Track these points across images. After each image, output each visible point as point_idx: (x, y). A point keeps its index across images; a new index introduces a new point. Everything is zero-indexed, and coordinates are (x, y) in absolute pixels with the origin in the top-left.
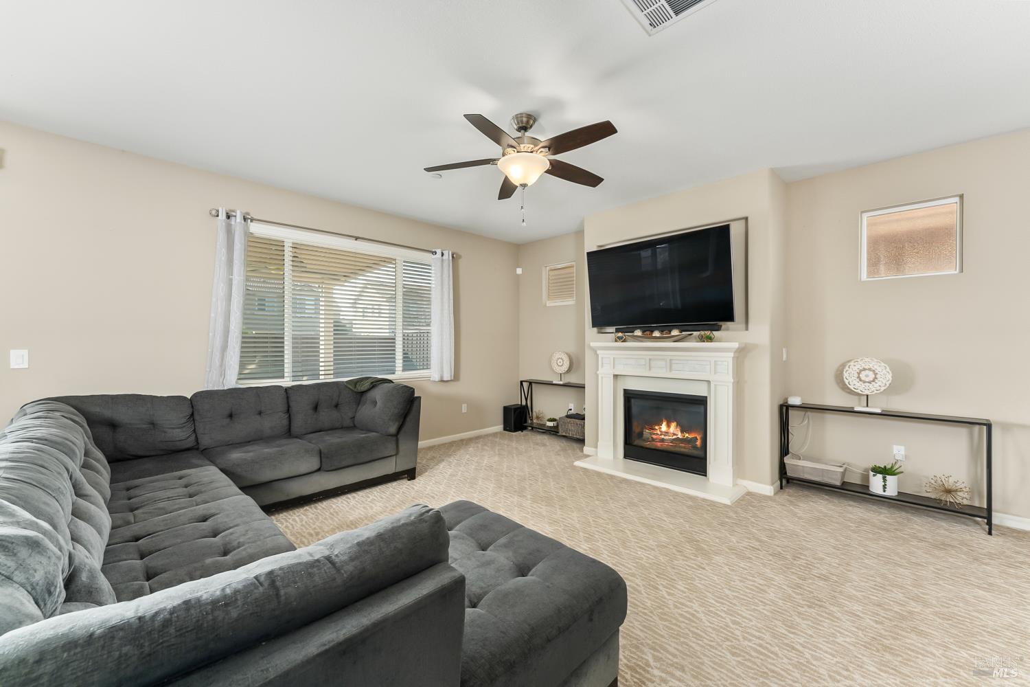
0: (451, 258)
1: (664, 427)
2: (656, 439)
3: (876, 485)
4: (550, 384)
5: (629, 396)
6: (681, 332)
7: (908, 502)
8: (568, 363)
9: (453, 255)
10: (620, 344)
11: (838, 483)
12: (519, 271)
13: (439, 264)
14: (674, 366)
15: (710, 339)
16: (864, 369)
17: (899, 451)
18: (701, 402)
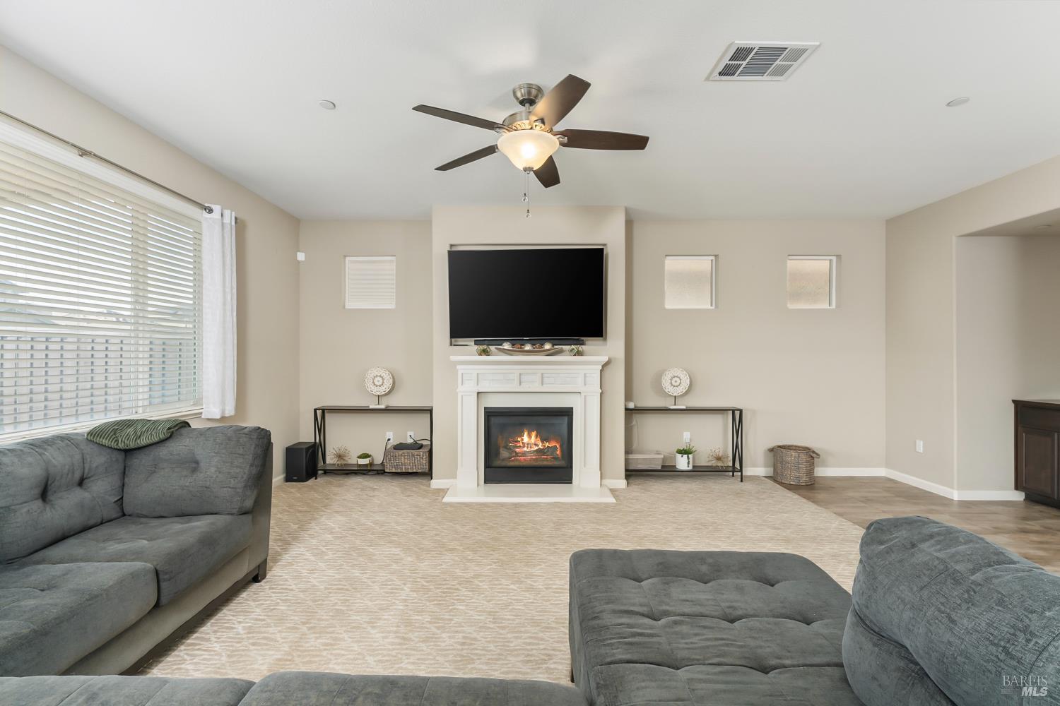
0: (233, 223)
1: (526, 439)
2: (520, 453)
3: (682, 463)
4: (366, 410)
5: (491, 414)
6: (553, 345)
7: (698, 472)
8: (391, 381)
9: (236, 218)
10: (484, 358)
11: (660, 468)
12: (301, 256)
13: (218, 228)
14: (546, 380)
15: (579, 353)
16: (674, 377)
17: (686, 438)
18: (567, 413)
